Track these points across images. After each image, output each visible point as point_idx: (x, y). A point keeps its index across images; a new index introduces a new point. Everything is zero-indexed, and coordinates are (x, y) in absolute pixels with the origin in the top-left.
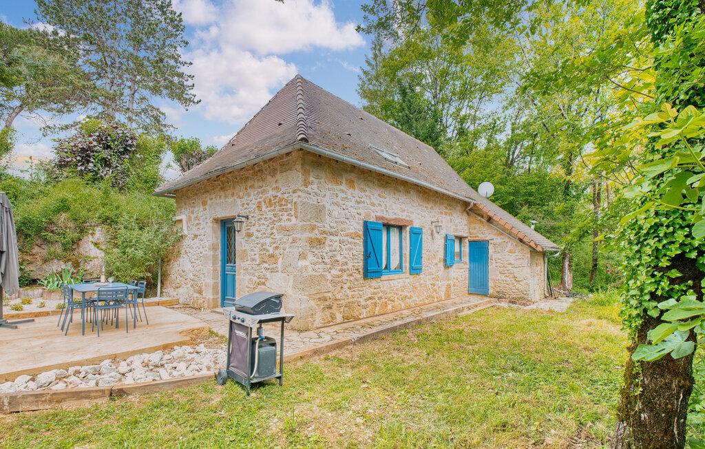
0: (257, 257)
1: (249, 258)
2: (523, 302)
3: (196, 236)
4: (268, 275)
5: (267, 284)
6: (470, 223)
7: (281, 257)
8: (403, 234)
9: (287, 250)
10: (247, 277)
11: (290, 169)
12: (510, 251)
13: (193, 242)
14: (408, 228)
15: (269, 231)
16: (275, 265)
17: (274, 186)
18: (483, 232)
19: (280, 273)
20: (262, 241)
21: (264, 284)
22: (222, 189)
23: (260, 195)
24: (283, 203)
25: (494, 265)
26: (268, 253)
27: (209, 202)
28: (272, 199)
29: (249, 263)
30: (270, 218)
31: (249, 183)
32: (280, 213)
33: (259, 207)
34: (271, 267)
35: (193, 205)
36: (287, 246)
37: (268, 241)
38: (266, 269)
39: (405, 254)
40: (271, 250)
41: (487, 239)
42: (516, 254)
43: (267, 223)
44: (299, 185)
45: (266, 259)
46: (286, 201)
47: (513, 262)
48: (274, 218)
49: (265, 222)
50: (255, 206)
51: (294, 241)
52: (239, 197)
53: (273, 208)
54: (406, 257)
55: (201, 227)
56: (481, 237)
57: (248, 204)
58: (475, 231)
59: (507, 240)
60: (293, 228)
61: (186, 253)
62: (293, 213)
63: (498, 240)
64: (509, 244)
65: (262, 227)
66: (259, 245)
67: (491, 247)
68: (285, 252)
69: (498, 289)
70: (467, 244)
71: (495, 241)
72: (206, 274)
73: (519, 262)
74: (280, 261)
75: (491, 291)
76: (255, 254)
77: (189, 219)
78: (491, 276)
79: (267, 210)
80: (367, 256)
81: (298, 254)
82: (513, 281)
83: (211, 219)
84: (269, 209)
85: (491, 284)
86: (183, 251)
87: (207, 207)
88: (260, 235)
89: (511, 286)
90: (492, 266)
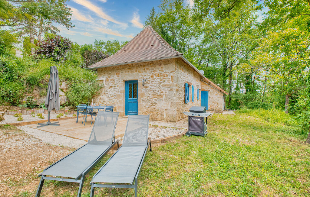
0: (151, 95)
1: (146, 96)
2: (220, 112)
3: (111, 87)
4: (157, 102)
5: (156, 105)
6: (201, 84)
7: (164, 96)
8: (189, 88)
9: (167, 93)
10: (145, 103)
11: (170, 64)
12: (216, 95)
13: (110, 89)
14: (191, 86)
15: (158, 86)
16: (161, 99)
17: (160, 69)
18: (206, 88)
19: (164, 101)
20: (153, 90)
21: (154, 105)
22: (129, 69)
23: (153, 72)
24: (166, 76)
25: (210, 99)
26: (157, 94)
27: (121, 73)
28: (160, 74)
29: (146, 98)
30: (159, 81)
31: (146, 68)
32: (164, 80)
33: (152, 77)
34: (159, 99)
35: (110, 74)
36: (168, 91)
37: (157, 89)
38: (156, 100)
39: (190, 95)
40: (159, 93)
41: (208, 90)
42: (218, 96)
43: (157, 83)
44: (174, 70)
45: (156, 96)
46: (167, 75)
47: (217, 98)
48: (160, 81)
49: (155, 83)
50: (150, 76)
51: (171, 90)
52: (140, 72)
53: (160, 77)
54: (190, 96)
55: (115, 83)
56: (205, 89)
57: (145, 75)
58: (203, 87)
59: (215, 91)
60: (171, 85)
61: (105, 94)
62: (170, 79)
63: (212, 91)
64: (216, 92)
65: (153, 84)
66: (152, 91)
67: (209, 93)
68: (167, 94)
69: (212, 108)
70: (200, 92)
71: (211, 91)
72: (119, 102)
73: (219, 98)
74: (164, 97)
75: (209, 109)
76: (150, 95)
77: (107, 80)
78: (209, 103)
79: (156, 78)
80: (185, 96)
81: (174, 95)
82: (217, 105)
83: (122, 80)
84: (158, 78)
85: (209, 106)
86: (103, 93)
87: (119, 75)
88: (152, 87)
89: (216, 107)
90: (209, 100)
